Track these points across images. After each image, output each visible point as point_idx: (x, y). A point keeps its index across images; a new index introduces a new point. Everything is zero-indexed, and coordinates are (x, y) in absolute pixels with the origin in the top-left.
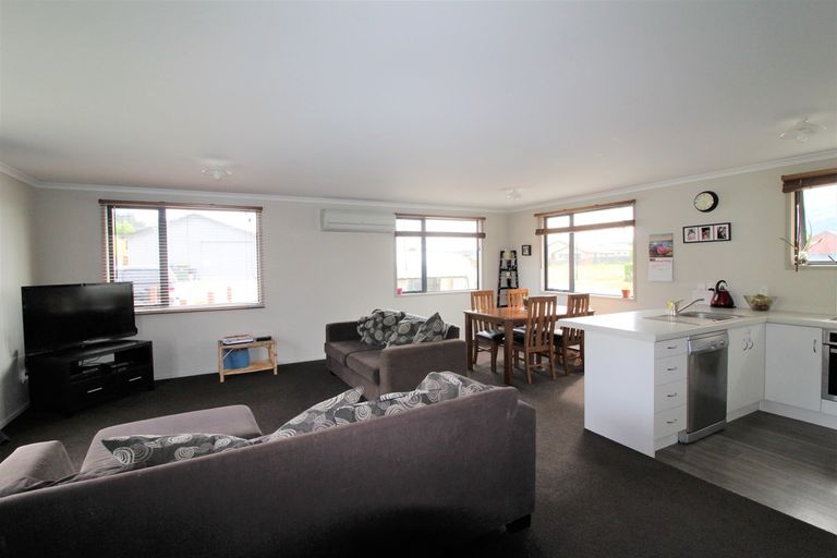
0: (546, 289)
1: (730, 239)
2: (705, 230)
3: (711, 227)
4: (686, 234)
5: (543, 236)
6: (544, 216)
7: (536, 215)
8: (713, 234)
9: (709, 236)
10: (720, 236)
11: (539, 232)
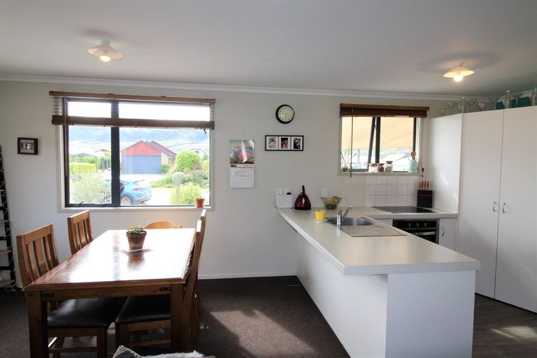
0: (67, 204)
1: (302, 150)
2: (284, 140)
3: (289, 138)
4: (268, 142)
5: (61, 127)
6: (63, 96)
7: (52, 93)
8: (290, 145)
9: (286, 146)
10: (296, 146)
11: (57, 120)
